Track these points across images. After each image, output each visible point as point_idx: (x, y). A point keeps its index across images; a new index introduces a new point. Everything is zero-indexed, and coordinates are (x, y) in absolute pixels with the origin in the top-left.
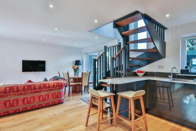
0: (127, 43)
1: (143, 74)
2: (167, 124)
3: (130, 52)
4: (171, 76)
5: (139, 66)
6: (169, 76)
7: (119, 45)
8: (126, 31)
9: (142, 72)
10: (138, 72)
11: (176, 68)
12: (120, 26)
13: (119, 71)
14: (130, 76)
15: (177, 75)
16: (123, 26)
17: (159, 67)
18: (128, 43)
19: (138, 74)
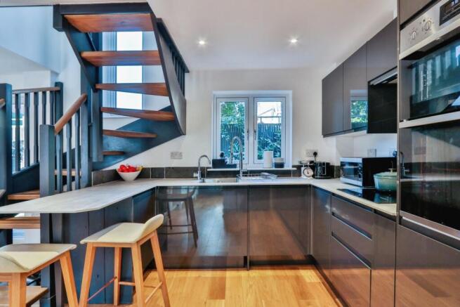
0: (95, 86)
1: (136, 174)
2: (199, 277)
3: (105, 115)
4: (198, 175)
5: (124, 154)
6: (195, 175)
7: (58, 88)
8: (93, 50)
9: (133, 169)
10: (123, 169)
11: (206, 156)
12: (77, 30)
13: (70, 171)
14: (103, 183)
15: (208, 170)
16: (87, 34)
17: (174, 155)
18: (98, 86)
19: (124, 175)
